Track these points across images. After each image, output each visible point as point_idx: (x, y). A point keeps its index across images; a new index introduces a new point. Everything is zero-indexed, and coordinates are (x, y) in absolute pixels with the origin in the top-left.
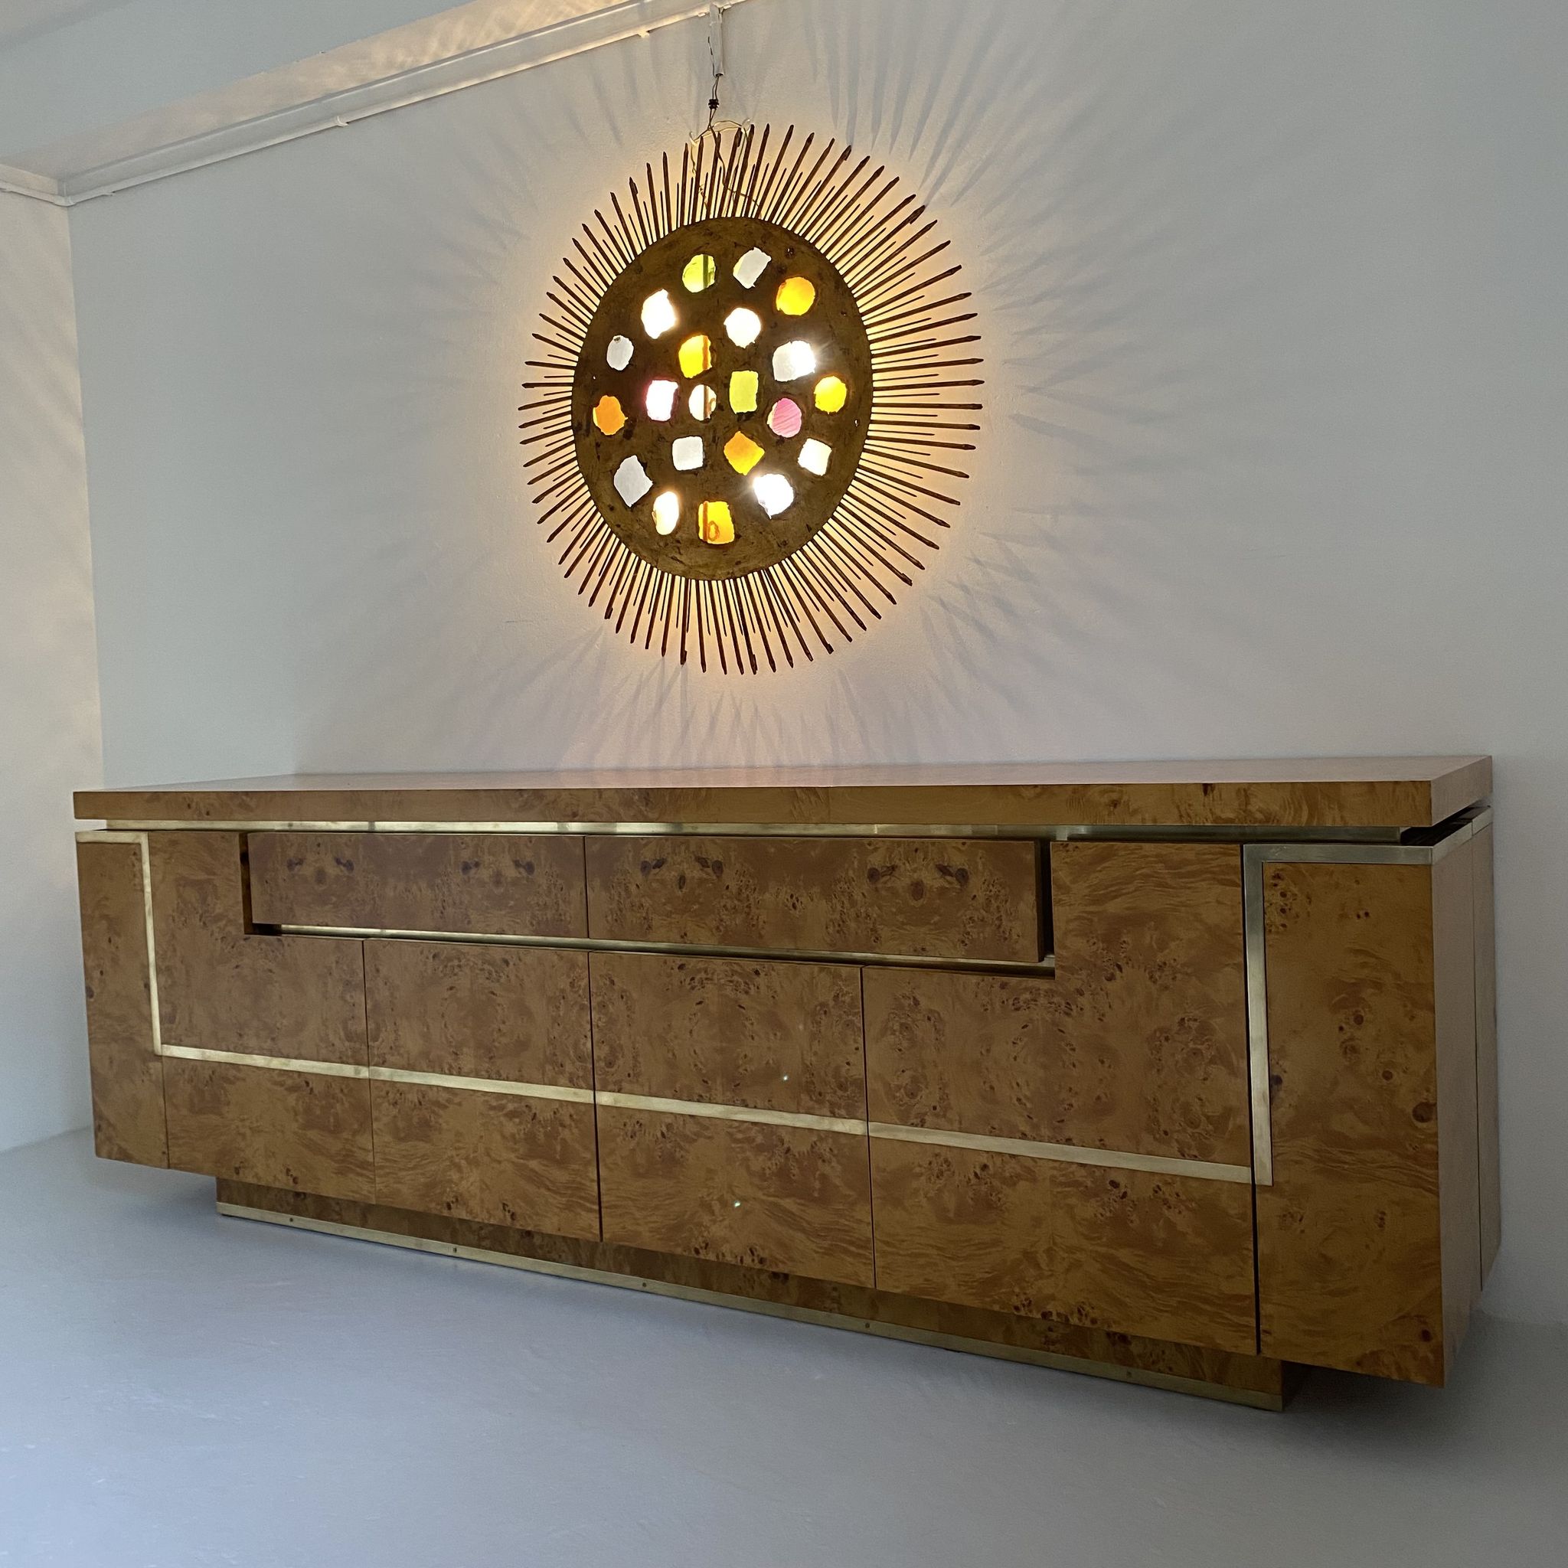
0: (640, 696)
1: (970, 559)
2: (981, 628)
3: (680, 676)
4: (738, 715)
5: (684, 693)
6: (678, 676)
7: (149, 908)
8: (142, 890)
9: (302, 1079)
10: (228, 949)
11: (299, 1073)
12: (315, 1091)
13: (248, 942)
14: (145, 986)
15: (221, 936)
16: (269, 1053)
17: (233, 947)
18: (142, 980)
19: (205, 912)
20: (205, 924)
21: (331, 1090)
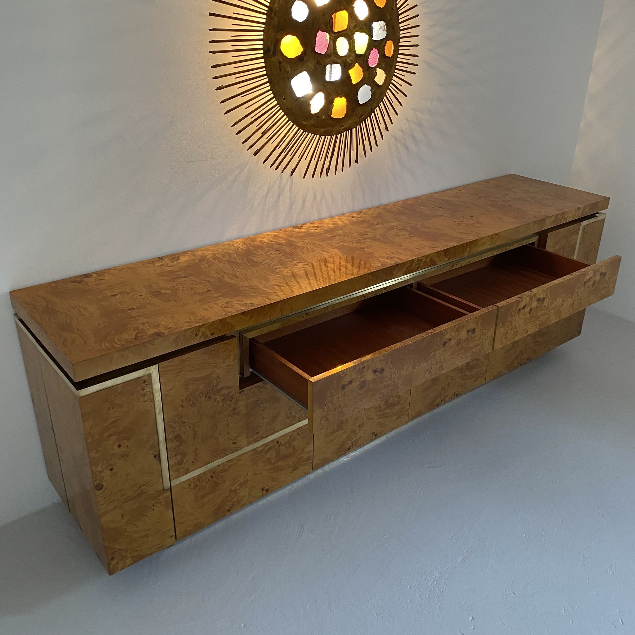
0: (269, 194)
1: (405, 119)
2: (406, 147)
3: (289, 182)
4: (315, 196)
5: (291, 189)
6: (288, 181)
7: (160, 410)
8: (153, 400)
9: (274, 442)
10: (227, 403)
11: (273, 441)
12: (283, 443)
13: (242, 393)
14: (155, 457)
15: (222, 398)
16: (254, 441)
17: (231, 401)
18: (152, 454)
19: (210, 390)
20: (209, 398)
21: (292, 438)
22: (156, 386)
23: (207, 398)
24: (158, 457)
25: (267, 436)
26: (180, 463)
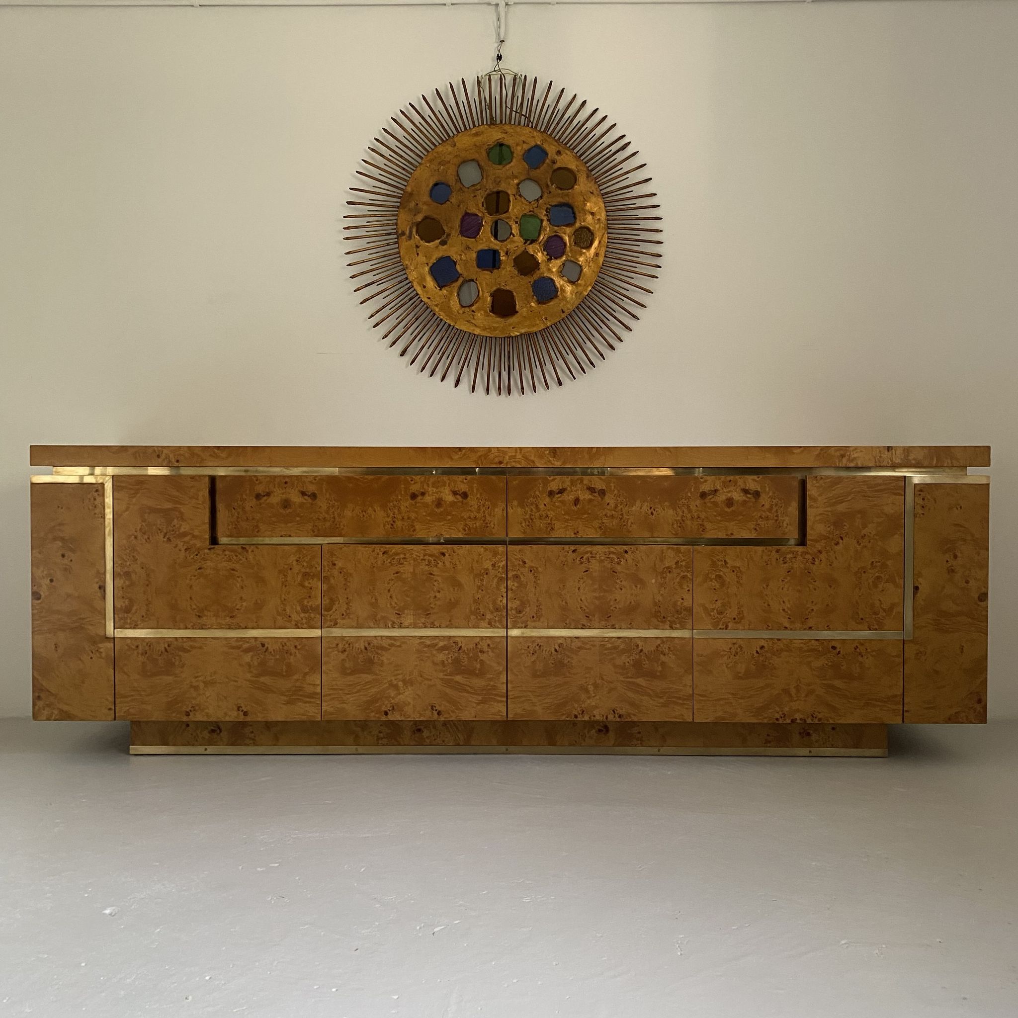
7: (110, 530)
8: (103, 517)
9: (258, 642)
10: (192, 556)
11: (256, 639)
12: (270, 649)
13: (212, 551)
14: (100, 588)
15: (185, 547)
16: (227, 627)
17: (197, 555)
18: (97, 583)
19: (170, 531)
20: (169, 539)
21: (285, 648)
22: (109, 500)
23: (165, 539)
24: (102, 588)
25: (246, 628)
26: (127, 610)
